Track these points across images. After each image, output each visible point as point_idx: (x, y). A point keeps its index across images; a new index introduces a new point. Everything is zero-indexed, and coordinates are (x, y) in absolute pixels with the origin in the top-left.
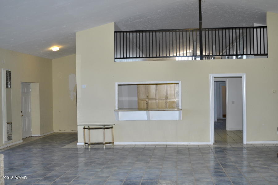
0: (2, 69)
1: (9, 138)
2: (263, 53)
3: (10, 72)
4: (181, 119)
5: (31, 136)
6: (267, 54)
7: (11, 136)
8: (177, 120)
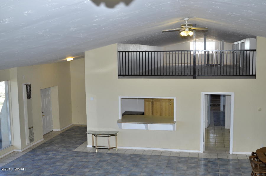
0: (23, 84)
1: (31, 140)
2: (252, 74)
3: (30, 86)
4: (175, 130)
5: (53, 131)
6: (255, 75)
7: (33, 138)
8: (171, 131)
